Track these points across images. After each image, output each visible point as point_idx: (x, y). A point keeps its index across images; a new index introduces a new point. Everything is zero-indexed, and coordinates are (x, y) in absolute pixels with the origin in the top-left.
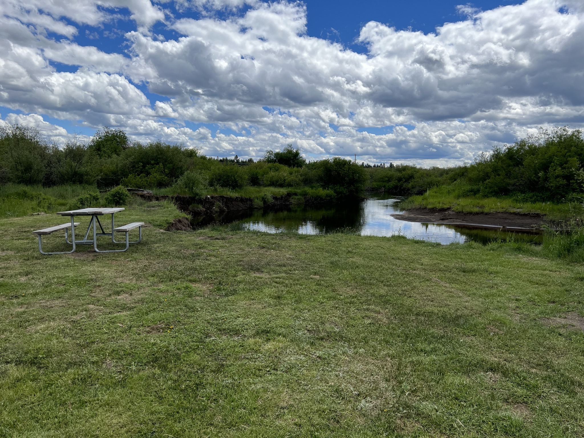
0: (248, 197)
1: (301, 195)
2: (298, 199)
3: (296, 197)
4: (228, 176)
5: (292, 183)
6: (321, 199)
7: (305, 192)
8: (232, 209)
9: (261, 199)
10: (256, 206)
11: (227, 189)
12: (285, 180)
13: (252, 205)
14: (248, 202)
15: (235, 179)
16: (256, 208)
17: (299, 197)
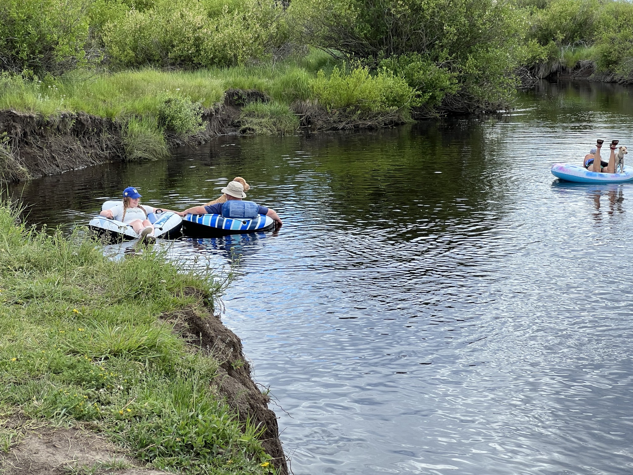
0: (101, 114)
1: (279, 97)
2: (273, 114)
3: (265, 107)
4: (12, 22)
5: (230, 53)
6: (367, 112)
7: (296, 84)
8: (50, 169)
9: (155, 122)
10: (138, 154)
11: (19, 79)
12: (198, 42)
13: (120, 147)
14: (105, 136)
15: (42, 38)
16: (141, 161)
17: (277, 106)
